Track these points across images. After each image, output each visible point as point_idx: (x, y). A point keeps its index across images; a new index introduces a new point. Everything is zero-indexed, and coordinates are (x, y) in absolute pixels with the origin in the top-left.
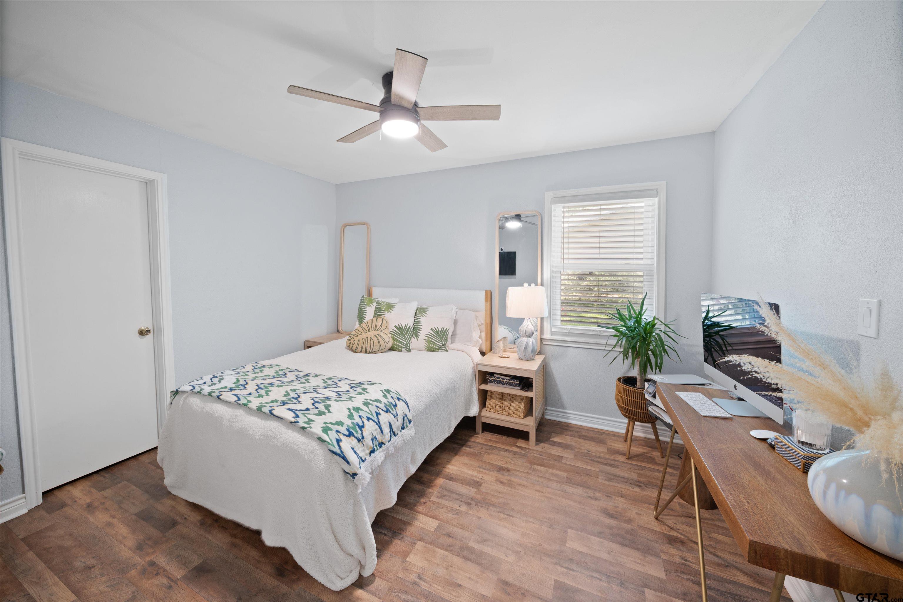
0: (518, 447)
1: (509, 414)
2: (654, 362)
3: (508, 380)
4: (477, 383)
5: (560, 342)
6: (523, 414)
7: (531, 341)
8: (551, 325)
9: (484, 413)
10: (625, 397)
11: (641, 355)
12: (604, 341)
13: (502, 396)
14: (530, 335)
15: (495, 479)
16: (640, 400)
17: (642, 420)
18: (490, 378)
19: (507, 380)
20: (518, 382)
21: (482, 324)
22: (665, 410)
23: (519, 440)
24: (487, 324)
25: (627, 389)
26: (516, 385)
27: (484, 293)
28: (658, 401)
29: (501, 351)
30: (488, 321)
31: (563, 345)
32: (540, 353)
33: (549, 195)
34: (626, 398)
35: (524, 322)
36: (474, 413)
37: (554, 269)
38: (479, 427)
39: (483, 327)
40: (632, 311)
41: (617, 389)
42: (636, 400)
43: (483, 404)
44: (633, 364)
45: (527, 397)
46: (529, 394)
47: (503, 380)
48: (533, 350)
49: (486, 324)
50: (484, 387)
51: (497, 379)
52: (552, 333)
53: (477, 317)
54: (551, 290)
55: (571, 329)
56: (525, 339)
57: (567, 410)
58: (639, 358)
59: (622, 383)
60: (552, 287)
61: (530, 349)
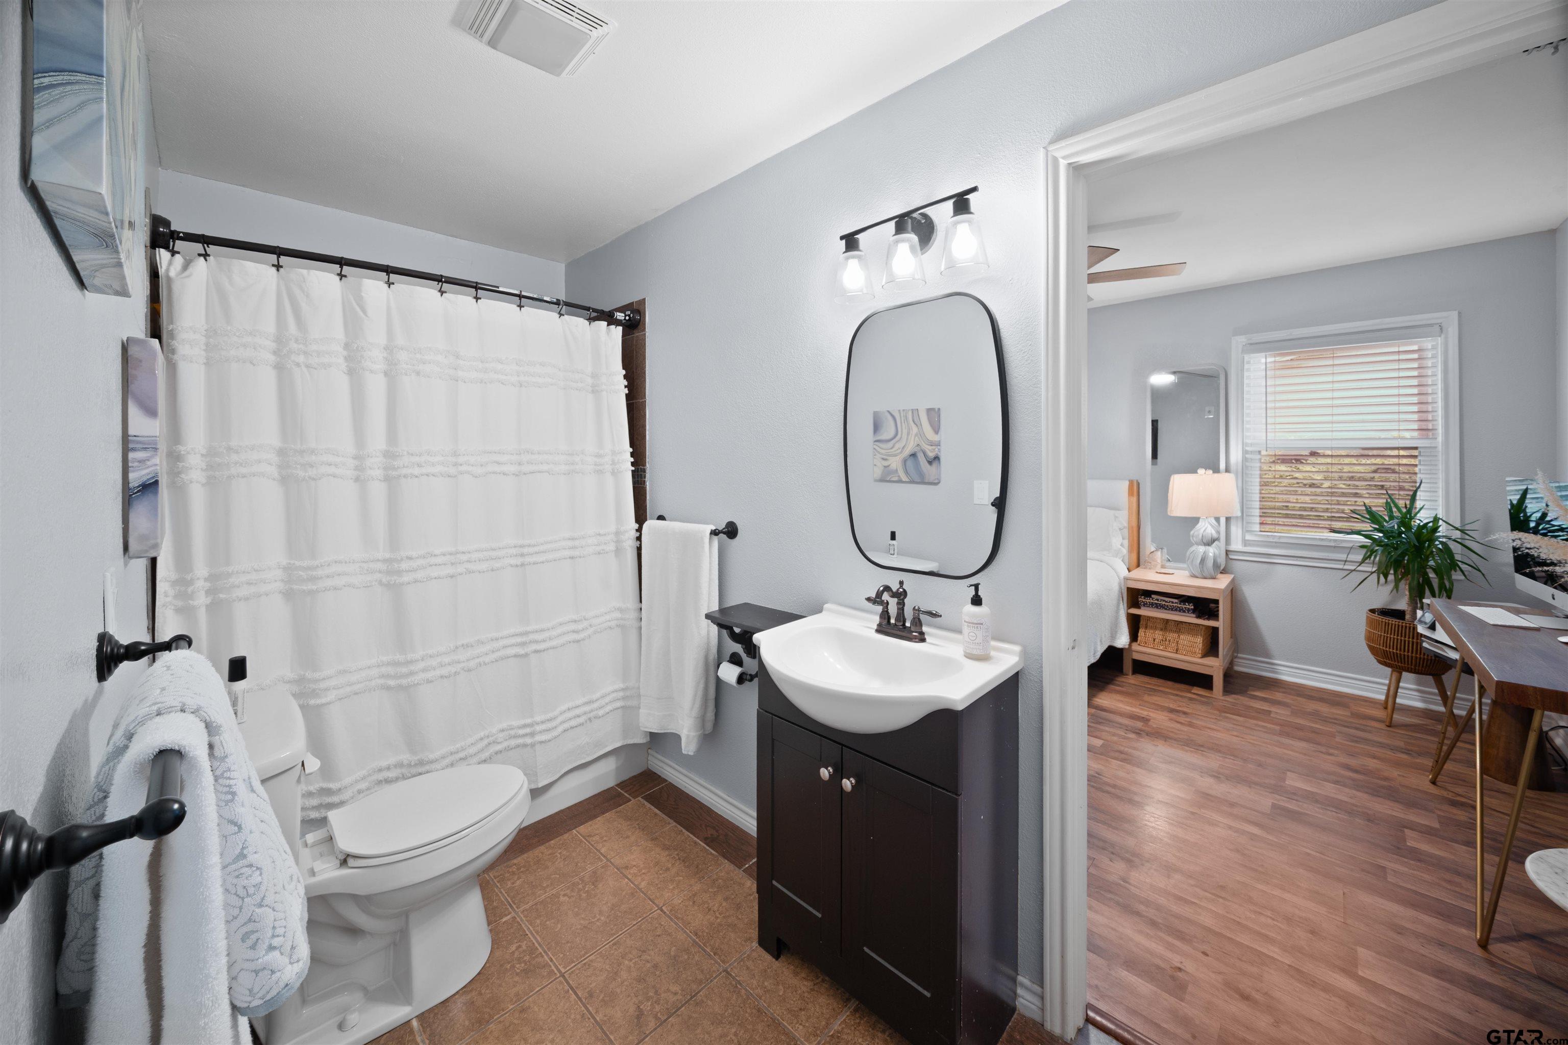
0: (1194, 694)
1: (1177, 651)
2: (1437, 585)
3: (1176, 603)
4: (1126, 605)
5: (1263, 556)
6: (1200, 652)
7: (1211, 551)
8: (1244, 531)
9: (1135, 646)
10: (1382, 634)
11: (1411, 572)
12: (1343, 556)
13: (1166, 625)
14: (1210, 542)
15: (1167, 718)
16: (1409, 638)
17: (1415, 669)
18: (1144, 600)
19: (1173, 602)
20: (1193, 607)
21: (1124, 527)
22: (1453, 645)
23: (1195, 687)
24: (1132, 527)
25: (1386, 623)
26: (1189, 610)
27: (1127, 483)
28: (1440, 635)
29: (1159, 566)
30: (1135, 524)
31: (1267, 560)
32: (1224, 572)
33: (1239, 341)
34: (1384, 636)
35: (1200, 523)
36: (1124, 643)
37: (1248, 449)
38: (1128, 666)
39: (1126, 532)
40: (1394, 509)
41: (1367, 623)
42: (1403, 638)
43: (1134, 637)
44: (1396, 587)
45: (1208, 627)
46: (1212, 623)
47: (1167, 604)
48: (1216, 565)
49: (1130, 528)
50: (1134, 611)
51: (1156, 602)
52: (1246, 543)
53: (1116, 517)
54: (1244, 479)
55: (1280, 537)
56: (1201, 549)
57: (1275, 659)
58: (1406, 580)
59: (1378, 615)
60: (1244, 475)
61: (1210, 563)
